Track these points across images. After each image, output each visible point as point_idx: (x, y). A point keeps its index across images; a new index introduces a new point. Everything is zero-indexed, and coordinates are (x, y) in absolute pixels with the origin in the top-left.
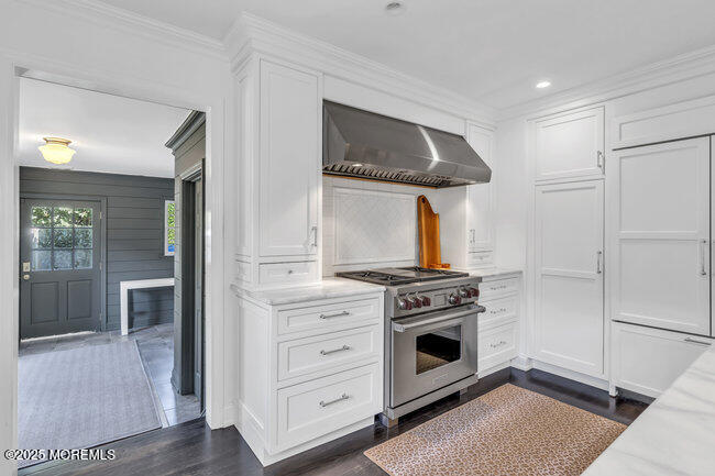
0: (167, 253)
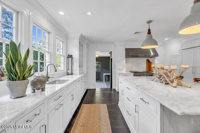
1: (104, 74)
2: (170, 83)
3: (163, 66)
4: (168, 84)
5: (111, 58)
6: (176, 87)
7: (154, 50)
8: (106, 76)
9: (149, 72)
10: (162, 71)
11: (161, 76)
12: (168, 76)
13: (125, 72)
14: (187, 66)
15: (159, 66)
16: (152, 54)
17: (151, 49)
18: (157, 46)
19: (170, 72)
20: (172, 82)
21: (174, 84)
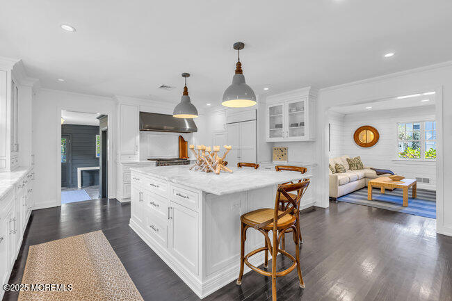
0: (97, 157)
1: (79, 170)
2: (212, 169)
3: (204, 147)
4: (210, 171)
5: (102, 129)
6: (218, 174)
7: (191, 122)
8: (83, 173)
9: (183, 159)
10: (203, 154)
11: (202, 161)
12: (210, 161)
13: (138, 161)
14: (229, 147)
15: (199, 147)
16: (188, 127)
17: (188, 119)
18: (196, 116)
19: (213, 155)
20: (215, 168)
21: (217, 171)
